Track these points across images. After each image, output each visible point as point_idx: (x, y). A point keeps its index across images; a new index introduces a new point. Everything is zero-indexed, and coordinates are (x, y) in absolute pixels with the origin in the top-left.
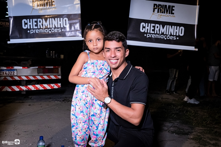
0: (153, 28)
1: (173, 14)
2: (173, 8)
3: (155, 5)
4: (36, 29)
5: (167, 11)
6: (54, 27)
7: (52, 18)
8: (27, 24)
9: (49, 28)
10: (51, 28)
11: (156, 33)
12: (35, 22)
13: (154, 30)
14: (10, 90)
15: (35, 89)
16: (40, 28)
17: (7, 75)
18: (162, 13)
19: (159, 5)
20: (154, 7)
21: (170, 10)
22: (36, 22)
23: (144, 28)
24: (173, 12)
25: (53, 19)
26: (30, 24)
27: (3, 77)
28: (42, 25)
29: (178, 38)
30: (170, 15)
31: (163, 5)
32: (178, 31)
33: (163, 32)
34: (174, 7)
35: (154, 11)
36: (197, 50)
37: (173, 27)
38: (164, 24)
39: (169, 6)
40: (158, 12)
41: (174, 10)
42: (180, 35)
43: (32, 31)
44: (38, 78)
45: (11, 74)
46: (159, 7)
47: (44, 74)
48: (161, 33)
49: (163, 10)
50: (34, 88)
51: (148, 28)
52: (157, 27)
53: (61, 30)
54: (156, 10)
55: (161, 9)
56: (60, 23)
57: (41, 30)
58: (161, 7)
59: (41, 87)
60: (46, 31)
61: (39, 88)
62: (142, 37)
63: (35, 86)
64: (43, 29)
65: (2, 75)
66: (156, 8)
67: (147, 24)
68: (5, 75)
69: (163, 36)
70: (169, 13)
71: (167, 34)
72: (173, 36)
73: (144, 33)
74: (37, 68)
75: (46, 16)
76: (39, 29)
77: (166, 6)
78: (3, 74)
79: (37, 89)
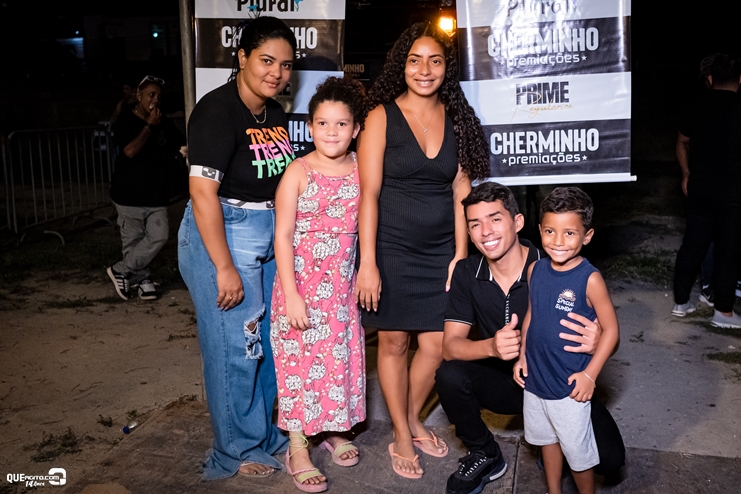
4: (521, 155)
6: (564, 150)
7: (560, 129)
8: (501, 143)
9: (552, 154)
10: (557, 154)
12: (521, 138)
16: (532, 154)
22: (523, 138)
25: (563, 131)
26: (508, 143)
28: (537, 145)
43: (512, 160)
53: (581, 157)
56: (580, 140)
57: (533, 157)
60: (546, 159)
64: (537, 155)
75: (547, 126)
76: (528, 155)
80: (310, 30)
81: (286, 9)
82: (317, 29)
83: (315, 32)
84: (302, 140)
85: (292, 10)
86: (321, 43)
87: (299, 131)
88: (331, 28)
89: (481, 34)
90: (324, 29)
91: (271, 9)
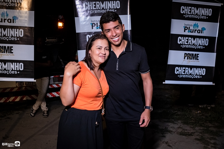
0: (184, 71)
1: (198, 59)
2: (198, 56)
3: (185, 54)
5: (194, 58)
11: (186, 74)
13: (184, 72)
14: (30, 99)
15: (52, 97)
17: (27, 85)
18: (191, 59)
19: (188, 54)
20: (185, 55)
21: (196, 57)
23: (178, 71)
24: (198, 58)
27: (24, 88)
29: (201, 77)
30: (196, 60)
31: (191, 54)
32: (201, 72)
33: (191, 73)
34: (198, 54)
35: (184, 58)
36: (214, 84)
37: (198, 69)
38: (191, 67)
39: (195, 54)
40: (187, 59)
41: (198, 57)
42: (203, 74)
44: (54, 86)
45: (30, 84)
46: (188, 55)
47: (59, 83)
48: (189, 74)
49: (191, 57)
50: (50, 95)
51: (180, 71)
52: (187, 70)
54: (186, 58)
55: (189, 57)
58: (190, 55)
59: (57, 94)
61: (55, 95)
62: (176, 78)
63: (52, 94)
65: (22, 86)
66: (186, 56)
67: (179, 68)
68: (25, 85)
69: (191, 76)
70: (195, 59)
71: (194, 74)
72: (198, 75)
73: (178, 74)
74: (53, 78)
77: (193, 54)
78: (23, 84)
79: (54, 96)
80: (21, 30)
81: (11, 22)
82: (23, 30)
83: (23, 31)
84: (18, 69)
85: (13, 22)
86: (25, 35)
87: (17, 66)
88: (29, 30)
89: (84, 34)
90: (26, 30)
91: (4, 22)
